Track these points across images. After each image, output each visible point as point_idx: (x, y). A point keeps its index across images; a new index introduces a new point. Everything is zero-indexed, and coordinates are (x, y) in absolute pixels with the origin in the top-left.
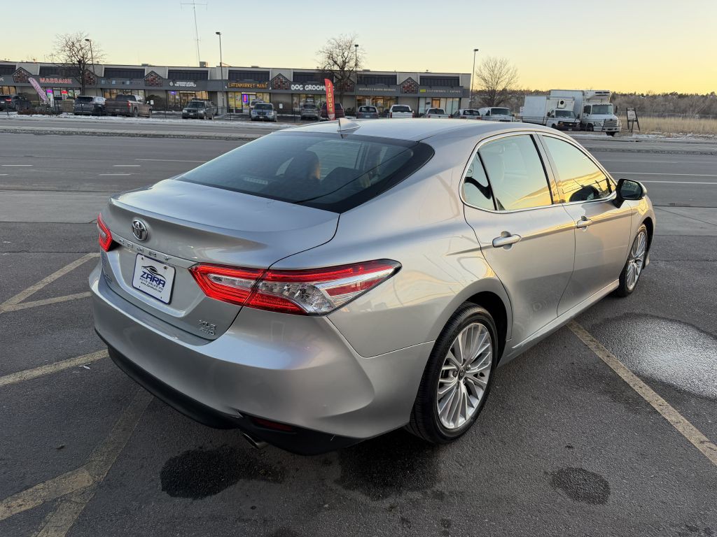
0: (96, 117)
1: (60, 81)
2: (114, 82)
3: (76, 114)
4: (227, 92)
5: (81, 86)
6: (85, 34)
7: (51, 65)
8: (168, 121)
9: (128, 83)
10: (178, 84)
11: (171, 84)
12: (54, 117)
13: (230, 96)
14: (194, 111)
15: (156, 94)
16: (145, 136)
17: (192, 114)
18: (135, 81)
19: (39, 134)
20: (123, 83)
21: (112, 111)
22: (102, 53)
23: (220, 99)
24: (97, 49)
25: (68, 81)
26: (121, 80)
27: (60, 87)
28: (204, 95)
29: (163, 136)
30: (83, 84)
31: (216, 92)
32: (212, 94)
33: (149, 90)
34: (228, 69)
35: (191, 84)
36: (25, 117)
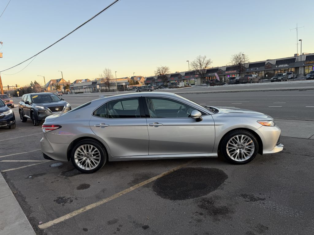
0: (235, 85)
1: (232, 72)
2: (252, 69)
3: (229, 84)
4: (304, 67)
5: (239, 72)
6: (242, 53)
7: (228, 67)
8: (263, 84)
9: (258, 69)
10: (280, 66)
11: (277, 67)
12: (221, 86)
13: (306, 68)
14: (276, 78)
15: (269, 72)
16: (232, 92)
17: (275, 80)
18: (261, 68)
19: (198, 94)
20: (256, 69)
21: (241, 81)
22: (248, 59)
23: (301, 71)
24: (246, 58)
25: (235, 71)
26: (254, 68)
27: (232, 74)
28: (293, 70)
29: (238, 91)
30: (240, 72)
31: (299, 67)
32: (297, 68)
33: (267, 71)
34: (306, 55)
35: (286, 65)
36: (212, 87)
